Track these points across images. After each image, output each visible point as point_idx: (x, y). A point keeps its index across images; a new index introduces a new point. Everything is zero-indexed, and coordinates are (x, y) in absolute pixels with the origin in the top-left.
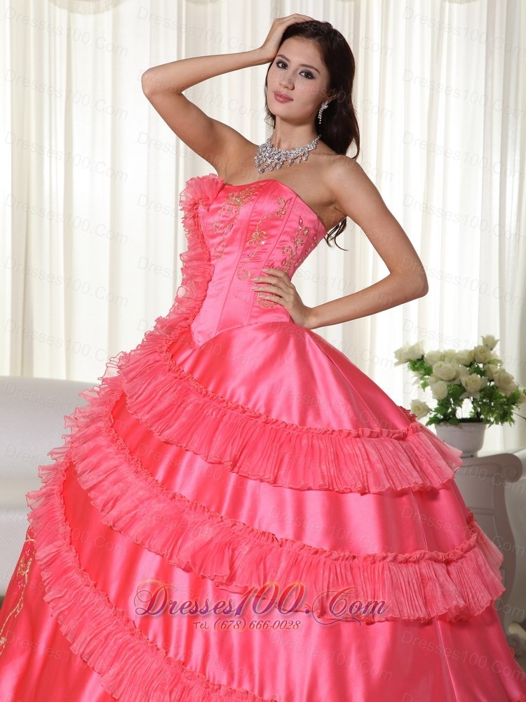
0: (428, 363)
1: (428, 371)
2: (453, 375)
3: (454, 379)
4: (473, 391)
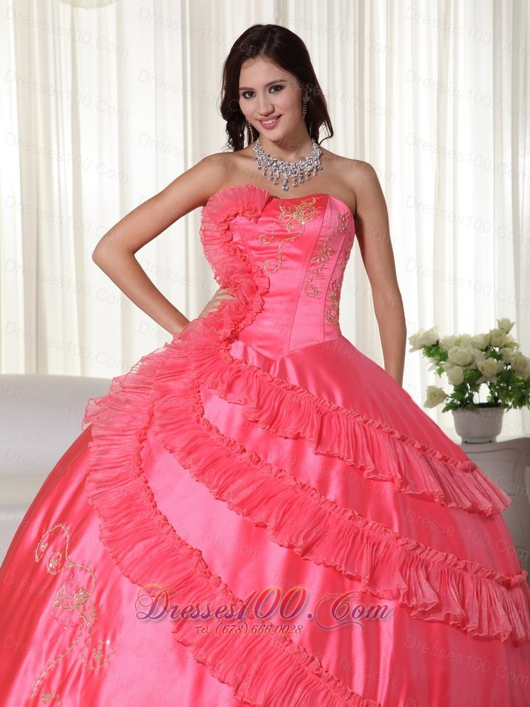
0: (443, 348)
1: (444, 357)
2: (469, 360)
3: (470, 364)
4: (489, 375)
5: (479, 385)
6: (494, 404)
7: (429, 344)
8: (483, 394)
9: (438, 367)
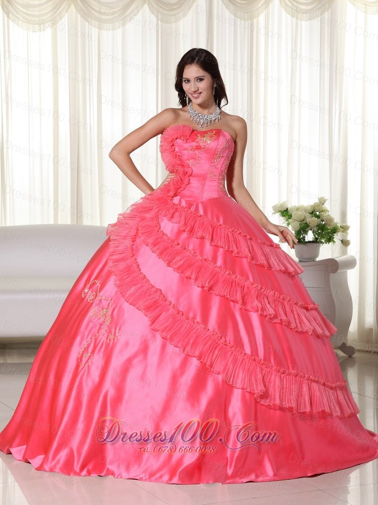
0: (290, 212)
1: (290, 217)
2: (303, 218)
3: (303, 220)
4: (312, 226)
5: (308, 231)
6: (316, 241)
7: (283, 210)
8: (310, 236)
9: (287, 222)
